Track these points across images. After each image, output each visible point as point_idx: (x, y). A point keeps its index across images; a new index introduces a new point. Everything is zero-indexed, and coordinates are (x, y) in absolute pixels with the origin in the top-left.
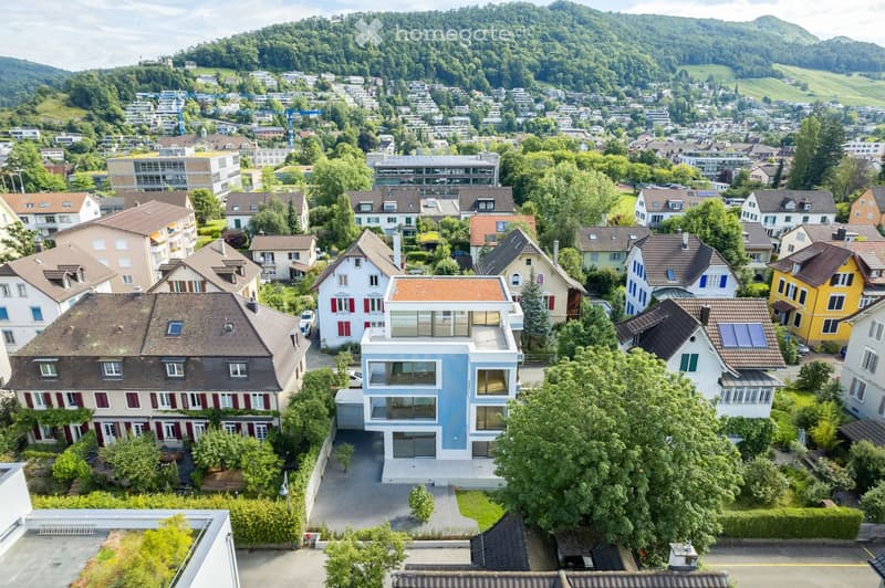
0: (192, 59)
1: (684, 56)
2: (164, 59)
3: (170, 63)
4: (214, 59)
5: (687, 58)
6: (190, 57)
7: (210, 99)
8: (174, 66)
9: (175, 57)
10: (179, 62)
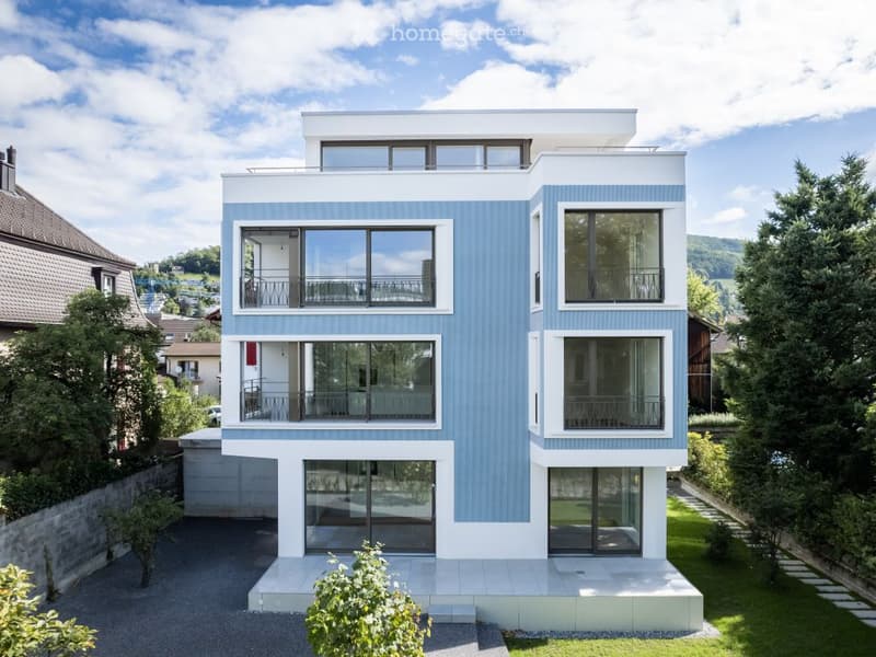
0: (179, 264)
1: (715, 269)
2: (151, 265)
3: (156, 268)
4: (203, 265)
5: (718, 271)
6: (178, 263)
7: (192, 301)
8: (160, 271)
9: (163, 263)
10: (165, 268)
